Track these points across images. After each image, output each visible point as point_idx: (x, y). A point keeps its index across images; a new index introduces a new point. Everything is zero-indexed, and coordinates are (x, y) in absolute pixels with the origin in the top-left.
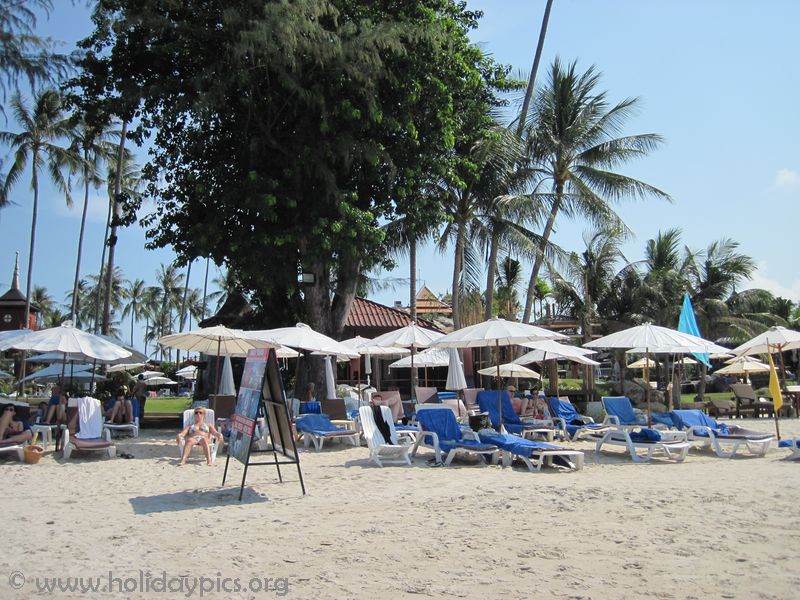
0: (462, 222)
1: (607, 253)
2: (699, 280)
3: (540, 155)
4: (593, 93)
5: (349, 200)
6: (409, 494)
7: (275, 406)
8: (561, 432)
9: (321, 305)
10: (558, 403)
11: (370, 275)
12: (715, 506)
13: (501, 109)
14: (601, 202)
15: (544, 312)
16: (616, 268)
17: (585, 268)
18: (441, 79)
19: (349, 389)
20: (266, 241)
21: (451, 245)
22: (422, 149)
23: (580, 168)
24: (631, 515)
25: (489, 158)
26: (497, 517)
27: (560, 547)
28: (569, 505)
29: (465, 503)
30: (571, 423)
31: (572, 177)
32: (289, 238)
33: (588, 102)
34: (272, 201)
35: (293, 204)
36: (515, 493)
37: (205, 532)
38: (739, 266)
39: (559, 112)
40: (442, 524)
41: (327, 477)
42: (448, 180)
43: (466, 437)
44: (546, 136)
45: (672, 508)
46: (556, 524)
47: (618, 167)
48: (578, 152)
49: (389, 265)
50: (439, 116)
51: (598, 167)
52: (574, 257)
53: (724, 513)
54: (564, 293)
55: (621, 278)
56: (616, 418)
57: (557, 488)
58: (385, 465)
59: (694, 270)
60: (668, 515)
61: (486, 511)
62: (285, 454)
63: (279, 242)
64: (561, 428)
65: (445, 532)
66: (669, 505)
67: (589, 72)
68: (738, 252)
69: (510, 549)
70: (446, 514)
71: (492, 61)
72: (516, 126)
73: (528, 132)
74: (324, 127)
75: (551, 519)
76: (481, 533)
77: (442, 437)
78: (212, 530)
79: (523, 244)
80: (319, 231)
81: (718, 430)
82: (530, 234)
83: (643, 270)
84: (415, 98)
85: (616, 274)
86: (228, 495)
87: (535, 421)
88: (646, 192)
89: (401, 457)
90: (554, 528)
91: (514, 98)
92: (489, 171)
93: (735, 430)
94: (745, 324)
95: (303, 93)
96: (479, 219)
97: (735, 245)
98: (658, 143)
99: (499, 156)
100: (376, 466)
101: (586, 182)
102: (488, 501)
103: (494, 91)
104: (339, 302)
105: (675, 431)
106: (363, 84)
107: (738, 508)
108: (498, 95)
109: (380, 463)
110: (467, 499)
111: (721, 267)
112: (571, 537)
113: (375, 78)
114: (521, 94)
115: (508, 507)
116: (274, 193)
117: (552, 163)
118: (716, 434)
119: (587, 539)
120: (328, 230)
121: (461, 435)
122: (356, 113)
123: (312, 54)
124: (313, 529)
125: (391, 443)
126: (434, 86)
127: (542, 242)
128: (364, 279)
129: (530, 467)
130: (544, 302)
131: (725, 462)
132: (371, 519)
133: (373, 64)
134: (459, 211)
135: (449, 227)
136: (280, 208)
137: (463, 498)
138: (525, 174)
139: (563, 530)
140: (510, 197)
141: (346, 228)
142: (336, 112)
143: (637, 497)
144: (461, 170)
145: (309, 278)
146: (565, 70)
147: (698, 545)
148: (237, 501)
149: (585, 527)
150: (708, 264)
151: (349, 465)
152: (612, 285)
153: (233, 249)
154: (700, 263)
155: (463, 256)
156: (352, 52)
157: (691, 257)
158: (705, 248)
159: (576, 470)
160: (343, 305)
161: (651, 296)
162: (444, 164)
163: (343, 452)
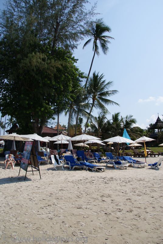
0: (71, 109)
1: (104, 117)
2: (124, 124)
3: (90, 94)
4: (102, 80)
5: (46, 103)
6: (67, 179)
7: (33, 156)
8: (96, 161)
9: (37, 128)
10: (95, 154)
11: (49, 121)
12: (141, 182)
13: (81, 82)
14: (103, 105)
15: (88, 130)
16: (106, 121)
17: (98, 120)
18: (69, 75)
19: (42, 148)
20: (25, 112)
21: (68, 114)
22: (63, 91)
23: (99, 97)
24: (123, 185)
25: (78, 94)
26: (91, 186)
27: (110, 194)
28: (107, 182)
29: (82, 181)
30: (99, 159)
31: (97, 99)
32: (30, 111)
33: (101, 82)
34: (27, 102)
35: (32, 103)
36: (93, 179)
37: (19, 190)
38: (133, 121)
39: (94, 84)
40: (78, 188)
41: (44, 173)
42: (68, 99)
43: (76, 163)
44: (91, 89)
45: (132, 183)
46: (106, 188)
47: (108, 98)
48: (98, 94)
49: (54, 119)
50: (68, 83)
51: (103, 97)
52: (96, 118)
53: (144, 184)
54: (93, 126)
55: (107, 123)
56: (109, 158)
57: (103, 177)
58: (58, 170)
59: (123, 122)
60: (131, 185)
61: (88, 184)
62: (35, 168)
63: (28, 112)
64: (96, 160)
65: (80, 190)
66: (131, 182)
67: (102, 75)
68: (133, 118)
69: (98, 195)
70: (78, 185)
71: (80, 71)
72: (84, 87)
73: (87, 88)
74: (41, 85)
75: (104, 186)
76: (89, 190)
77: (71, 163)
78: (21, 190)
79: (85, 115)
80: (38, 110)
81: (134, 161)
82: (87, 113)
83: (112, 121)
84: (63, 79)
85: (105, 122)
86: (21, 179)
87: (90, 158)
88: (114, 103)
89: (61, 168)
90: (106, 189)
91: (84, 80)
92: (78, 97)
93: (137, 161)
94: (134, 135)
95: (36, 76)
96: (75, 108)
97: (132, 116)
98: (117, 92)
99: (80, 94)
100: (55, 170)
101: (100, 101)
102: (87, 181)
103: (80, 78)
104: (41, 127)
105: (124, 161)
106: (50, 75)
107: (146, 183)
108: (81, 79)
109: (56, 169)
110: (82, 180)
111: (129, 121)
112: (111, 191)
113: (54, 74)
114: (86, 79)
115: (93, 183)
116: (27, 100)
117: (92, 96)
118: (133, 162)
119: (115, 192)
120: (40, 110)
121: (75, 162)
122: (49, 82)
123: (39, 67)
124: (47, 189)
125: (59, 165)
126: (68, 77)
127: (89, 114)
128: (47, 122)
129: (93, 171)
130: (88, 128)
131: (136, 169)
132: (60, 186)
133: (54, 71)
134: (70, 106)
135: (68, 110)
136: (28, 104)
137: (81, 180)
138: (86, 98)
139: (108, 189)
140: (83, 104)
141: (44, 110)
142: (44, 81)
143: (122, 180)
144: (72, 97)
145: (34, 121)
146: (96, 74)
147: (141, 193)
148: (24, 180)
149: (113, 188)
150: (126, 120)
151: (48, 169)
152: (104, 125)
153: (16, 114)
154: (124, 120)
155: (71, 117)
156: (49, 67)
157: (122, 119)
158: (125, 117)
159: (103, 171)
160: (42, 128)
161: (113, 128)
162: (68, 95)
163: (45, 166)
